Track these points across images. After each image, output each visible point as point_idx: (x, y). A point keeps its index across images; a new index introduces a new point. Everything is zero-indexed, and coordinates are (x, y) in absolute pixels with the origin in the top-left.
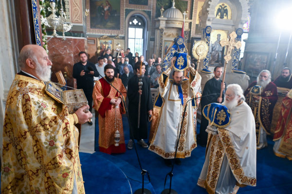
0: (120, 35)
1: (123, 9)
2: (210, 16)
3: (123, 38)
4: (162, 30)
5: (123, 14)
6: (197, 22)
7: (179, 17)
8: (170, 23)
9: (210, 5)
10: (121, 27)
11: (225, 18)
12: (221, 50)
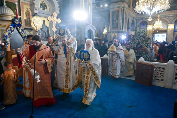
2: (36, 6)
6: (25, 18)
7: (11, 13)
8: (3, 17)
9: (35, 3)
11: (46, 10)
12: (47, 30)
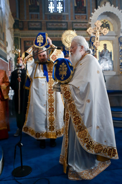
12: (109, 56)
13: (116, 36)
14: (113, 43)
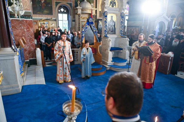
0: (53, 18)
1: (54, 2)
2: (106, 6)
3: (55, 20)
4: (79, 15)
5: (54, 5)
6: (100, 10)
7: (89, 7)
8: (84, 11)
10: (53, 13)
13: (119, 11)
14: (117, 16)
